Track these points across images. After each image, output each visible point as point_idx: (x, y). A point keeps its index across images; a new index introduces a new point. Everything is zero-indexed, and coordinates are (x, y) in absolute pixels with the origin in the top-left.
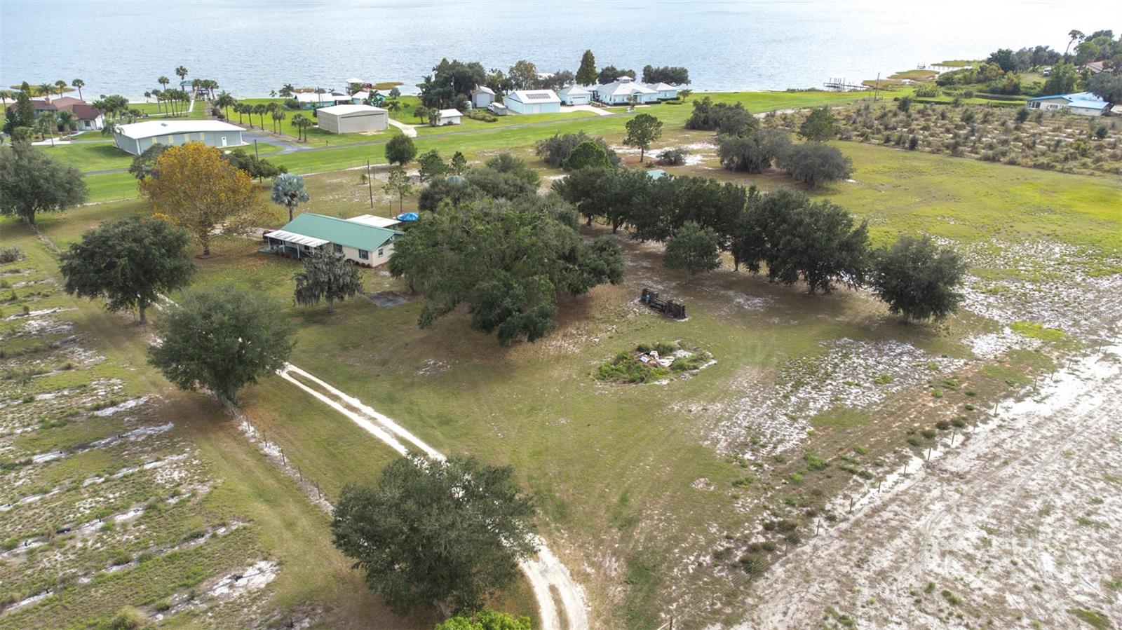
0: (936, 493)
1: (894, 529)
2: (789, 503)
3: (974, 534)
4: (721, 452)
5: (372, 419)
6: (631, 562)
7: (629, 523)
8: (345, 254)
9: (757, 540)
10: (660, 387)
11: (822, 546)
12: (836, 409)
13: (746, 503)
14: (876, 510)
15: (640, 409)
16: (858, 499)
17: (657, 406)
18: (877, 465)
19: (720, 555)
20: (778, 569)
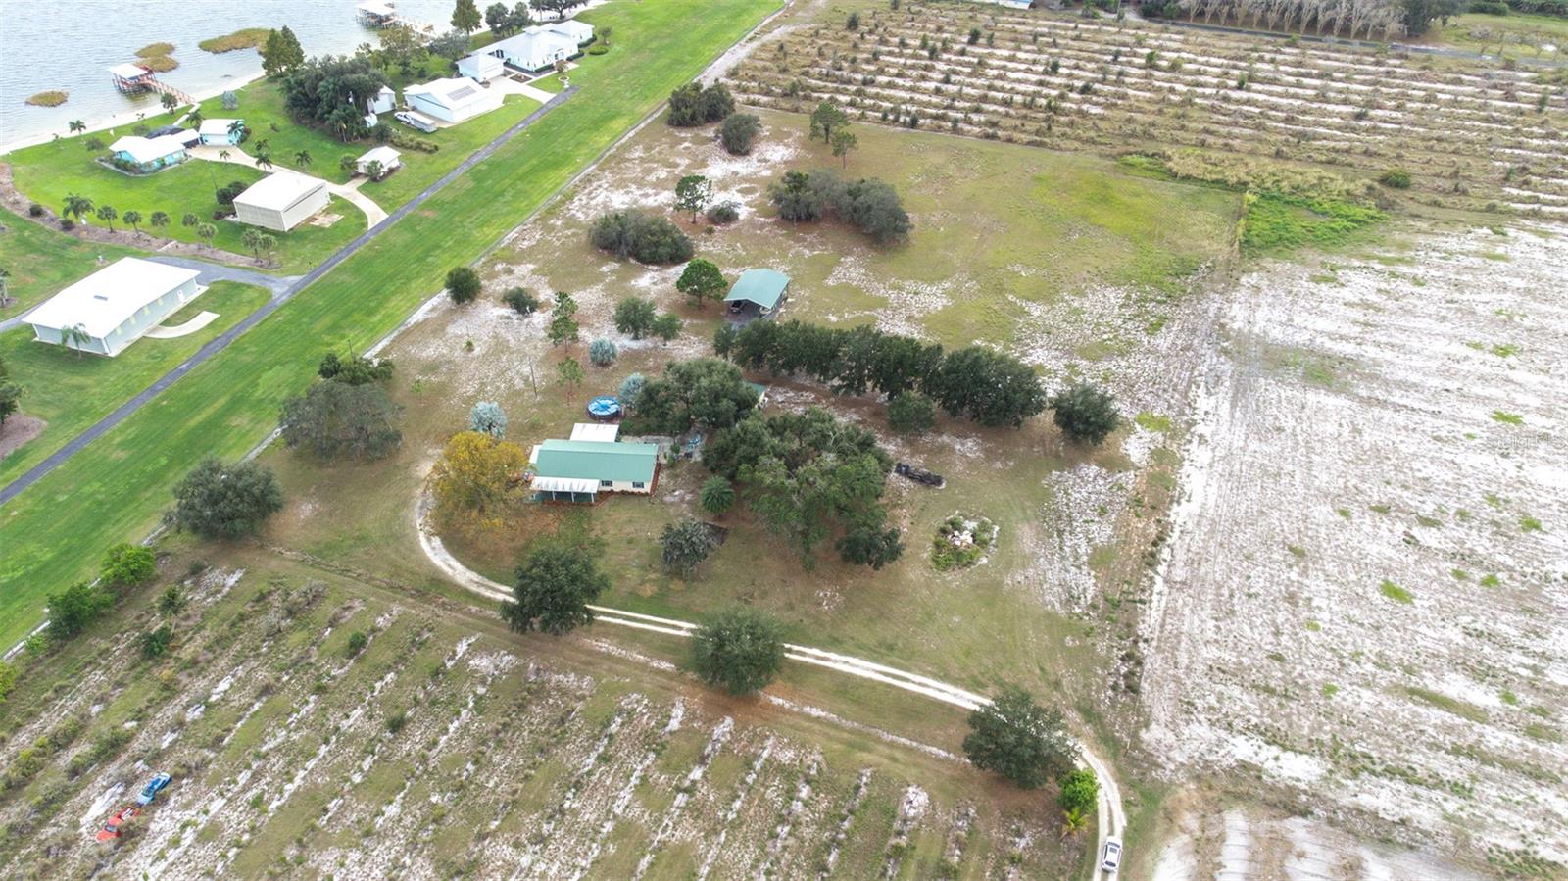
0: (1180, 602)
1: (1176, 636)
2: (1121, 638)
3: (1211, 624)
4: (1062, 612)
5: (846, 663)
6: (1079, 709)
7: (1057, 685)
8: (617, 487)
9: (1124, 670)
10: (986, 566)
11: (1153, 661)
12: (1094, 549)
13: (1101, 647)
14: (1162, 626)
15: (991, 592)
16: (1150, 622)
17: (997, 585)
18: (1143, 590)
19: (1115, 688)
20: (1145, 686)
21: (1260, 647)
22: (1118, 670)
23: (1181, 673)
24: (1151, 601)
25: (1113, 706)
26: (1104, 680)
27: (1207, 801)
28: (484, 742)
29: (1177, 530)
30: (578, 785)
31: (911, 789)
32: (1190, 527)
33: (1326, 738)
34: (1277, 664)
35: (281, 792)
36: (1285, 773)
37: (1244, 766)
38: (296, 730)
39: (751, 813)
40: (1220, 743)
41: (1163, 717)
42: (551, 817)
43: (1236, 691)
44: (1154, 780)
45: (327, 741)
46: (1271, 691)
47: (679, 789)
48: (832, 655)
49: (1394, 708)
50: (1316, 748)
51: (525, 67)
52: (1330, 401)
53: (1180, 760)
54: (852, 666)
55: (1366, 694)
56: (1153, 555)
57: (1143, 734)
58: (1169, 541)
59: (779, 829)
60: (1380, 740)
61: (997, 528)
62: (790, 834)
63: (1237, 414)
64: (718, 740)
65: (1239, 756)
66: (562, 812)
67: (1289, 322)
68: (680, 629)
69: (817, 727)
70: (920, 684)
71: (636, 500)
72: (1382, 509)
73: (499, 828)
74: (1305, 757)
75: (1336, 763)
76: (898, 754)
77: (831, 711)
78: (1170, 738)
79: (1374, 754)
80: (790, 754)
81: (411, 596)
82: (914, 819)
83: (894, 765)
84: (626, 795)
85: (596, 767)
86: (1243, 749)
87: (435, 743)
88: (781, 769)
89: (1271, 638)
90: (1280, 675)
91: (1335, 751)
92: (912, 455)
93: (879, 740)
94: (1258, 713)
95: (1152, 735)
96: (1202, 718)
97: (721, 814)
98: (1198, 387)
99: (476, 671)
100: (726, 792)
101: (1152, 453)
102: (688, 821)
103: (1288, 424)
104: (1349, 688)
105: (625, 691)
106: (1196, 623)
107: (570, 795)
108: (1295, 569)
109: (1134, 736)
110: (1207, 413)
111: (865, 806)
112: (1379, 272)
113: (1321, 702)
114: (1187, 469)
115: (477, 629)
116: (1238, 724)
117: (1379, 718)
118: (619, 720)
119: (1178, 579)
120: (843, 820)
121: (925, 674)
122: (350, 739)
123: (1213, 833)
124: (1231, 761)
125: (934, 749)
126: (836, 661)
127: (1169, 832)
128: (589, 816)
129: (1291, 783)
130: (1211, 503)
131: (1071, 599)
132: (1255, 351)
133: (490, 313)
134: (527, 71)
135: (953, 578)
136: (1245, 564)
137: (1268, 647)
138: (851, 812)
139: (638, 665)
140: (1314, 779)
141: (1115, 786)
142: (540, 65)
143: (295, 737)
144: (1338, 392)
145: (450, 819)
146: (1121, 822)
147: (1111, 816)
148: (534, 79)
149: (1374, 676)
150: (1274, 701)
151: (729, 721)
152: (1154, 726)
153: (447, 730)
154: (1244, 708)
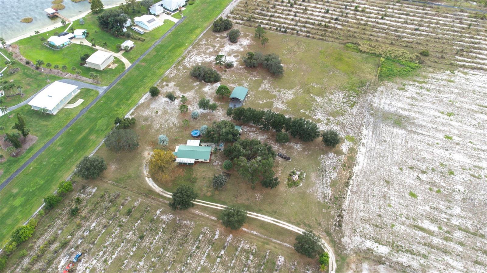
0: (354, 198)
1: (353, 209)
2: (338, 210)
3: (362, 205)
4: (322, 201)
5: (263, 217)
6: (326, 232)
7: (320, 224)
8: (200, 160)
9: (338, 220)
10: (302, 186)
11: (346, 217)
12: (332, 181)
13: (332, 212)
14: (349, 206)
15: (303, 195)
16: (346, 204)
17: (305, 193)
18: (344, 194)
19: (335, 225)
20: (343, 224)
21: (375, 212)
22: (336, 220)
23: (353, 221)
24: (346, 198)
25: (335, 231)
26: (333, 223)
27: (358, 260)
28: (165, 242)
29: (355, 175)
30: (191, 256)
31: (280, 257)
32: (358, 174)
33: (391, 241)
34: (379, 218)
35: (112, 258)
36: (379, 251)
37: (369, 249)
38: (115, 238)
39: (237, 264)
40: (363, 242)
41: (348, 234)
42: (184, 265)
43: (368, 226)
44: (344, 254)
45: (123, 242)
46: (377, 226)
47: (218, 257)
48: (259, 215)
49: (409, 231)
50: (388, 244)
51: (170, 9)
52: (400, 132)
53: (352, 247)
54: (265, 218)
55: (403, 227)
56: (348, 183)
57: (342, 240)
58: (352, 178)
59: (245, 269)
60: (405, 241)
61: (305, 174)
62: (247, 270)
63: (374, 136)
64: (228, 242)
65: (368, 246)
66: (187, 264)
67: (390, 104)
68: (218, 206)
69: (255, 237)
70: (283, 224)
71: (205, 165)
72: (411, 168)
73: (170, 268)
74: (385, 246)
75: (393, 248)
76: (277, 246)
77: (259, 232)
78: (349, 241)
79: (403, 246)
80: (248, 246)
81: (144, 196)
82: (280, 265)
83: (275, 249)
84: (204, 259)
85: (196, 250)
86: (369, 244)
87: (152, 243)
88: (245, 250)
89: (378, 210)
90: (380, 221)
91: (393, 245)
92: (282, 149)
93: (271, 241)
94: (373, 233)
95: (345, 240)
96: (358, 234)
97: (229, 264)
98: (363, 126)
99: (162, 220)
100: (230, 258)
101: (349, 149)
102: (220, 267)
103: (388, 139)
104: (398, 225)
105: (203, 226)
106: (358, 205)
107: (189, 259)
108: (386, 187)
109: (340, 240)
110: (365, 135)
111: (267, 262)
112: (417, 86)
113: (390, 230)
114: (359, 155)
115: (162, 206)
116: (368, 236)
117: (405, 235)
118: (202, 235)
119: (354, 191)
120: (262, 266)
121: (284, 221)
122: (129, 241)
123: (359, 270)
124: (365, 248)
125: (286, 244)
126: (260, 217)
127: (348, 269)
128: (194, 265)
129: (381, 254)
130: (365, 166)
131: (325, 197)
132: (380, 114)
133: (162, 100)
134: (170, 11)
135: (293, 190)
136: (373, 186)
137: (377, 212)
138: (264, 264)
139: (207, 218)
140: (387, 253)
141: (334, 255)
142: (174, 9)
143: (114, 241)
144: (402, 129)
145: (157, 266)
146: (335, 267)
147: (332, 265)
148: (173, 14)
149: (405, 221)
150: (378, 229)
151: (231, 235)
152: (345, 237)
153: (155, 239)
154: (370, 231)
